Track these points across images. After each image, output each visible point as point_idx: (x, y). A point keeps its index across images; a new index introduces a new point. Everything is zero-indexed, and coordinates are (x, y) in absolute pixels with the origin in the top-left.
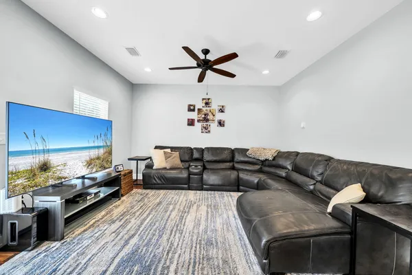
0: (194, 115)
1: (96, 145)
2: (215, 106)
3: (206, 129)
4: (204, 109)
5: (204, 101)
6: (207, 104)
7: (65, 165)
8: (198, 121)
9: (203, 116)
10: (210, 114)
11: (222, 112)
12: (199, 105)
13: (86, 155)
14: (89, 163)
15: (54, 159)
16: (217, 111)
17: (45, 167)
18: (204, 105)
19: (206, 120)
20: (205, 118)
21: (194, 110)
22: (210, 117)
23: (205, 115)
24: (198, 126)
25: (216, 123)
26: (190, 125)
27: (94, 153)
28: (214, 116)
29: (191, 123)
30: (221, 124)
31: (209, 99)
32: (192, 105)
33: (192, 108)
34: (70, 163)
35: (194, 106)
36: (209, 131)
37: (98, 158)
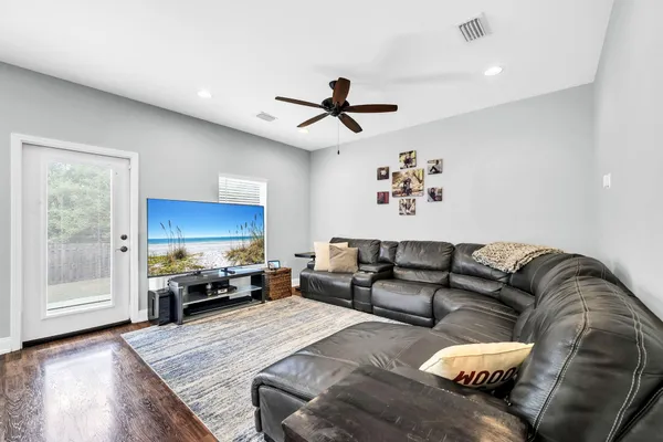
0: (387, 186)
1: (240, 235)
2: (422, 164)
3: (408, 209)
4: (403, 172)
5: (403, 158)
6: (407, 162)
7: (201, 254)
8: (394, 194)
9: (402, 185)
10: (414, 179)
11: (437, 172)
12: (396, 165)
13: (227, 246)
14: (232, 255)
15: (190, 248)
16: (426, 172)
17: (180, 255)
18: (403, 164)
19: (407, 191)
20: (405, 188)
21: (386, 177)
22: (414, 185)
23: (405, 182)
24: (394, 202)
25: (426, 196)
26: (382, 203)
27: (237, 245)
28: (420, 182)
29: (383, 199)
30: (435, 196)
31: (410, 153)
32: (383, 169)
33: (383, 173)
34: (207, 253)
35: (388, 170)
36: (414, 212)
37: (243, 250)
